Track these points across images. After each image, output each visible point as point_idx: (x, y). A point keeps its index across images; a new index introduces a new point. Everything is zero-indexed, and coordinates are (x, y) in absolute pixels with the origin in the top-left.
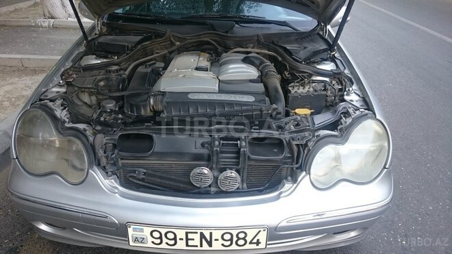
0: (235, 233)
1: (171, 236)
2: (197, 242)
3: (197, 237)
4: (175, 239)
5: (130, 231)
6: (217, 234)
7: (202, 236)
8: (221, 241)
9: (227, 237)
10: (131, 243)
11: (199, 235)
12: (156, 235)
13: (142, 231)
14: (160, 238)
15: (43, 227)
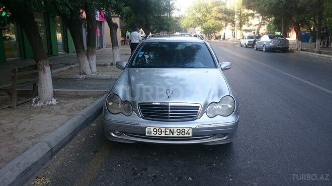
0: (181, 129)
1: (160, 131)
2: (168, 133)
3: (168, 131)
4: (161, 132)
5: (147, 130)
6: (175, 130)
7: (170, 130)
8: (177, 133)
9: (179, 131)
10: (146, 135)
11: (169, 130)
12: (155, 130)
13: (150, 129)
14: (156, 132)
15: (113, 135)
